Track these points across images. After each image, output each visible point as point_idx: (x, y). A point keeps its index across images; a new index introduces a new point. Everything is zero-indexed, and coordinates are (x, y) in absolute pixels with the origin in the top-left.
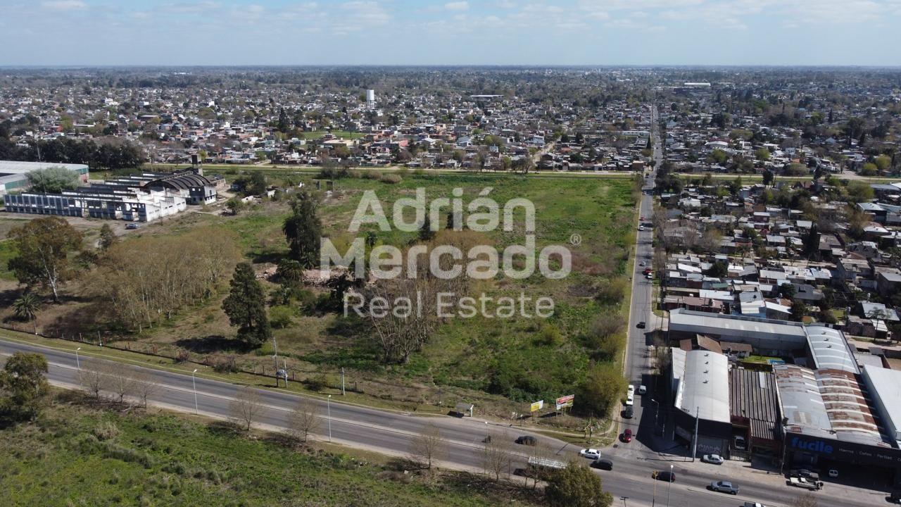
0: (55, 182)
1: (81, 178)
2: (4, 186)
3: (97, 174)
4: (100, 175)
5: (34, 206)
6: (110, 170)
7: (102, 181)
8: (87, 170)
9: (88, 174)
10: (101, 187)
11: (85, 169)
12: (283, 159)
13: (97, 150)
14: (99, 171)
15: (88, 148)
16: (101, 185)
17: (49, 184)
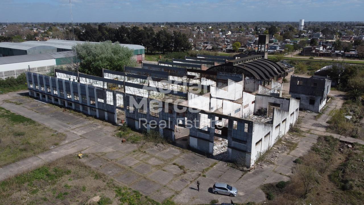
0: (101, 59)
1: (135, 58)
2: (55, 60)
3: (152, 57)
4: (154, 57)
5: (56, 92)
6: (163, 54)
7: (156, 63)
8: (143, 52)
9: (143, 56)
10: (154, 69)
11: (141, 50)
12: (314, 51)
13: (154, 36)
14: (154, 54)
15: (147, 34)
16: (154, 66)
17: (95, 61)
